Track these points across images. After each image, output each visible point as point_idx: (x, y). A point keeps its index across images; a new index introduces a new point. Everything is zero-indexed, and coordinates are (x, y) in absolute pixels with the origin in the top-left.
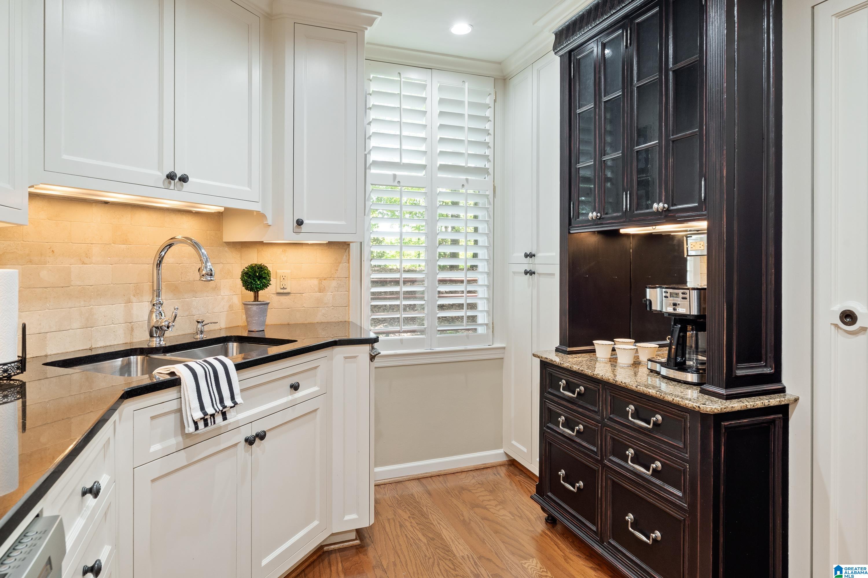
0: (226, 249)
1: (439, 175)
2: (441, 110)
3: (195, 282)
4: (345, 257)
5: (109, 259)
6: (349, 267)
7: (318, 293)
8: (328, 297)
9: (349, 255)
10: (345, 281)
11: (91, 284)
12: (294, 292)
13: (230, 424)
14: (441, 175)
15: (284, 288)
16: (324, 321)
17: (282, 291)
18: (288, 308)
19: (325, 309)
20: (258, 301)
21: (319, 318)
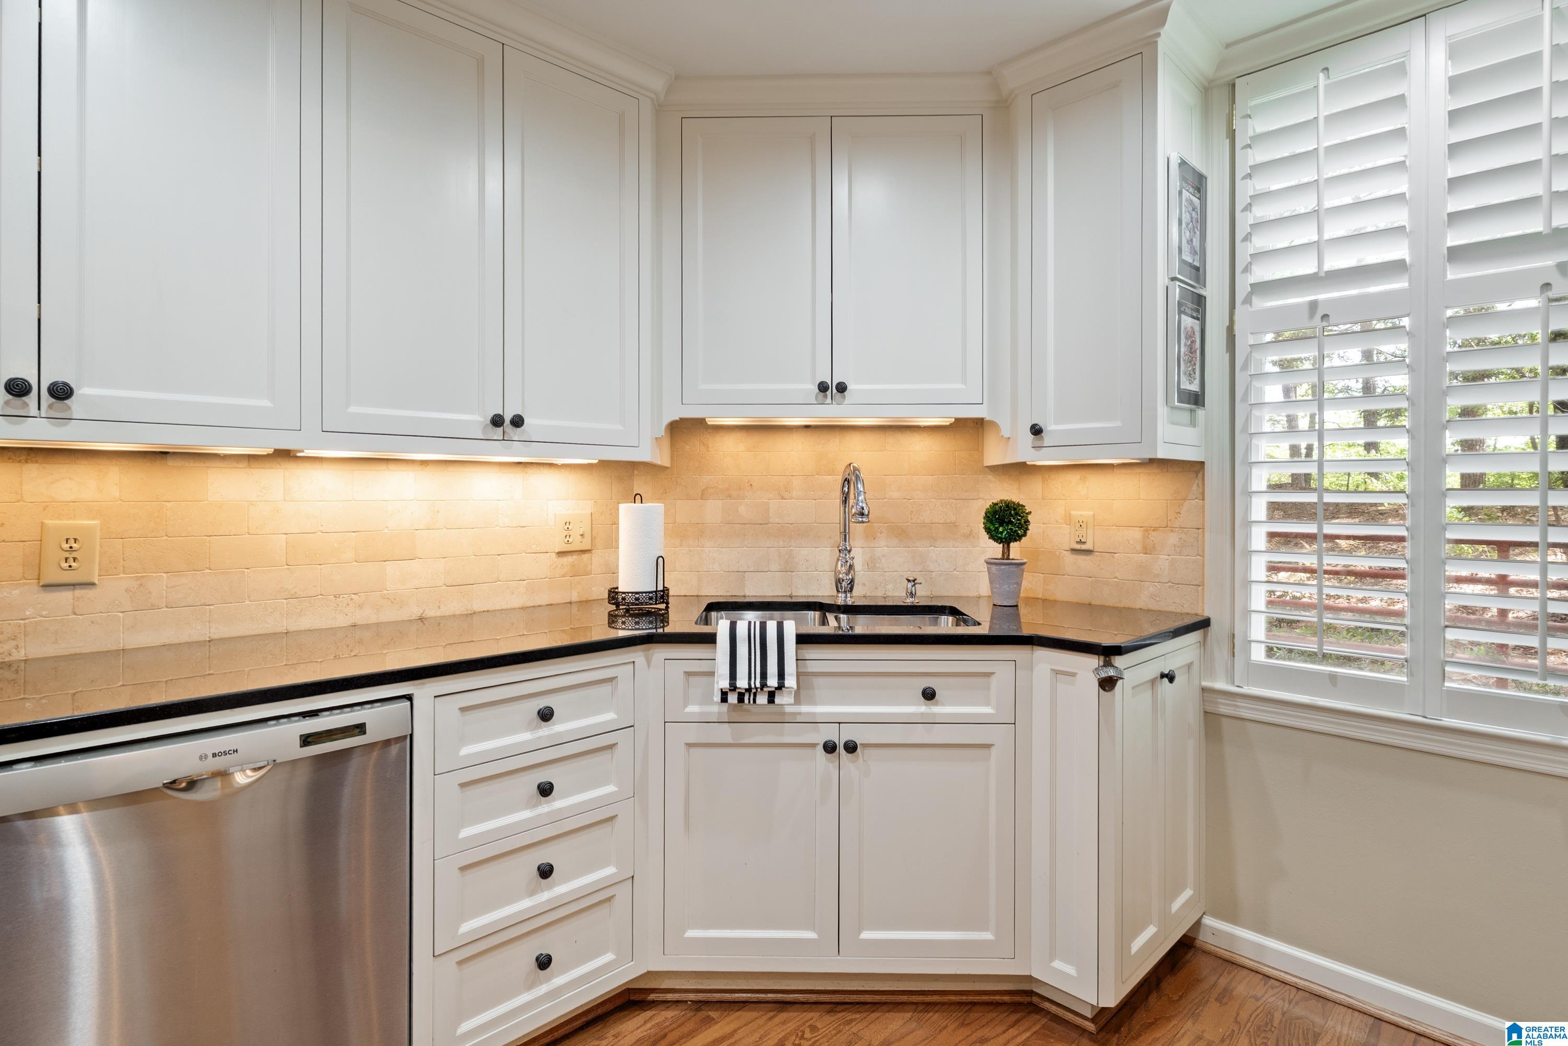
0: (990, 477)
1: (1450, 276)
2: (1450, 109)
3: (933, 525)
4: (1195, 487)
5: (812, 493)
6: (1203, 506)
7: (1141, 555)
8: (1162, 562)
9: (1203, 484)
10: (1196, 535)
11: (791, 522)
12: (1099, 550)
13: (800, 713)
14: (1453, 274)
15: (1080, 542)
16: (1153, 608)
17: (1078, 547)
18: (1090, 577)
19: (1156, 586)
20: (1008, 559)
21: (1142, 602)
